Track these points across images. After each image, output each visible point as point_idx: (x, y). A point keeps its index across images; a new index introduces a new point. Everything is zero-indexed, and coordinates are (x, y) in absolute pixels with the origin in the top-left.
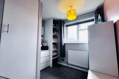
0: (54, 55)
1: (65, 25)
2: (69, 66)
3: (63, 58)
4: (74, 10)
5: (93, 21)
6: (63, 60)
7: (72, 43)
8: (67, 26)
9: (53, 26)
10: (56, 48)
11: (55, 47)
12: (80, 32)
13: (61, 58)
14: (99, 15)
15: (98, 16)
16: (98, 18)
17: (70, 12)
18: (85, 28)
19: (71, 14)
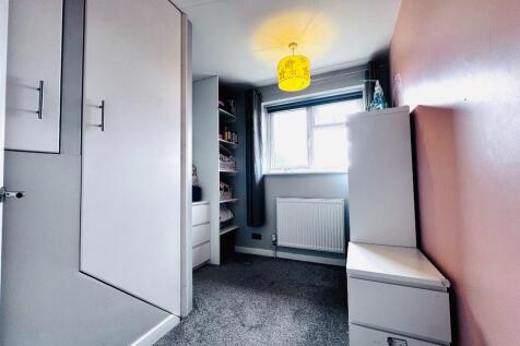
0: (225, 219)
1: (263, 104)
2: (281, 255)
3: (257, 231)
4: (303, 59)
5: (360, 97)
6: (258, 237)
7: (289, 172)
8: (271, 110)
9: (220, 106)
10: (229, 193)
11: (226, 190)
12: (317, 133)
13: (250, 231)
14: (377, 82)
15: (374, 85)
16: (374, 91)
17: (290, 63)
18: (332, 122)
19: (293, 72)
